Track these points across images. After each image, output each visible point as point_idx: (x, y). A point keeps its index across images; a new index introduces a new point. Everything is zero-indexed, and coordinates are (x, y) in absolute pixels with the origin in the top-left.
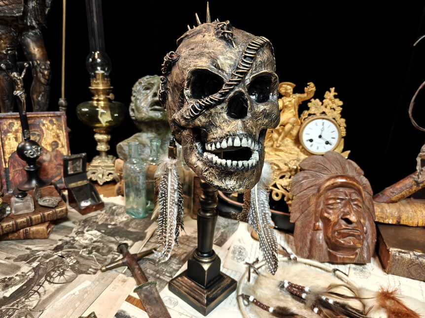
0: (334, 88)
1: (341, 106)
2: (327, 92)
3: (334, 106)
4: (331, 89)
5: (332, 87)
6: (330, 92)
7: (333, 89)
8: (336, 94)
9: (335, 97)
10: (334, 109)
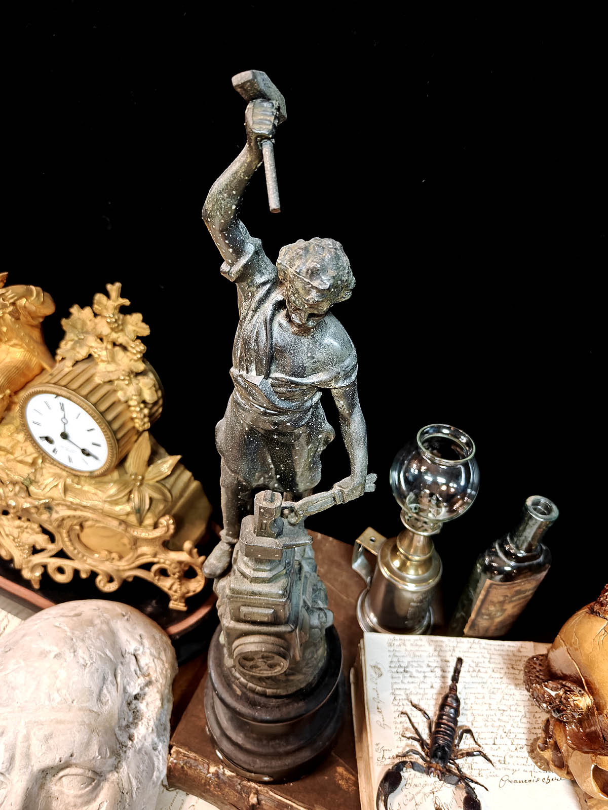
0: (118, 285)
1: (143, 339)
2: (99, 297)
3: (121, 339)
4: (109, 287)
5: (113, 283)
6: (108, 295)
7: (114, 289)
8: (127, 302)
9: (124, 310)
10: (125, 348)
